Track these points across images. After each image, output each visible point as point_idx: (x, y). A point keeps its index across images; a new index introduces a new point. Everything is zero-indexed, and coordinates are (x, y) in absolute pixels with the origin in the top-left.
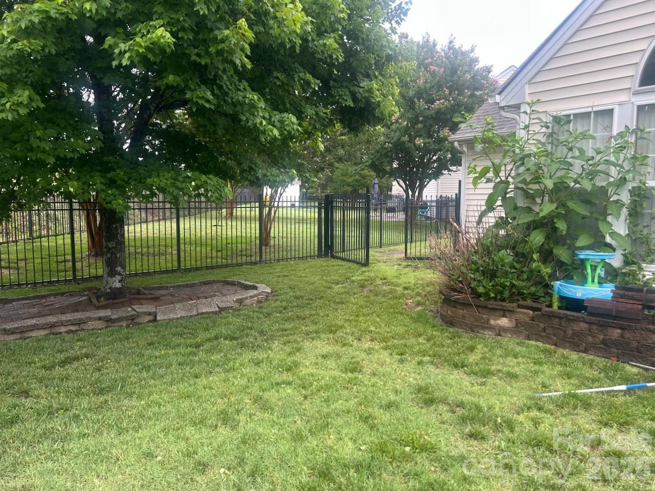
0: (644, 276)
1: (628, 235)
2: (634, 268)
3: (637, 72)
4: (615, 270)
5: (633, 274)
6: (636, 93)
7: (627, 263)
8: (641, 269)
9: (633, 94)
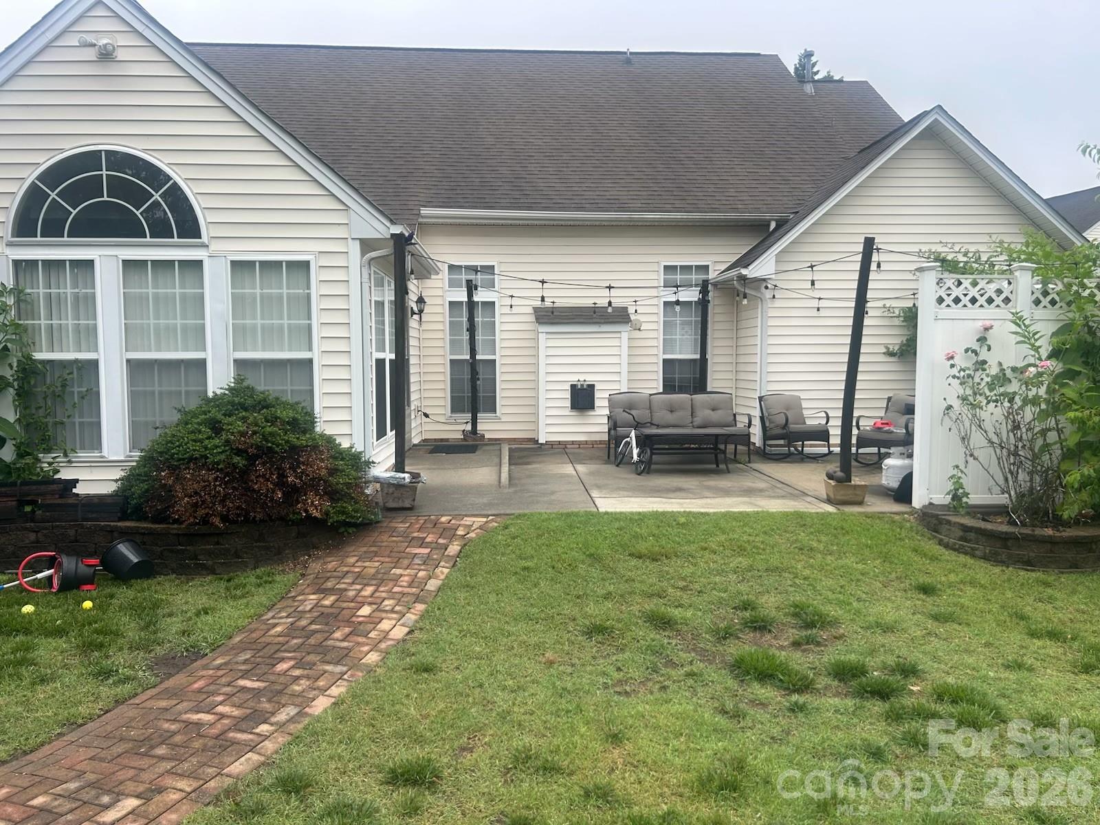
0: (42, 468)
1: (19, 420)
2: (28, 460)
3: (8, 217)
4: (7, 466)
5: (29, 468)
6: (10, 244)
7: (21, 455)
8: (39, 460)
9: (7, 245)
